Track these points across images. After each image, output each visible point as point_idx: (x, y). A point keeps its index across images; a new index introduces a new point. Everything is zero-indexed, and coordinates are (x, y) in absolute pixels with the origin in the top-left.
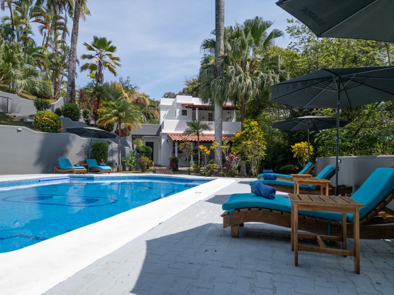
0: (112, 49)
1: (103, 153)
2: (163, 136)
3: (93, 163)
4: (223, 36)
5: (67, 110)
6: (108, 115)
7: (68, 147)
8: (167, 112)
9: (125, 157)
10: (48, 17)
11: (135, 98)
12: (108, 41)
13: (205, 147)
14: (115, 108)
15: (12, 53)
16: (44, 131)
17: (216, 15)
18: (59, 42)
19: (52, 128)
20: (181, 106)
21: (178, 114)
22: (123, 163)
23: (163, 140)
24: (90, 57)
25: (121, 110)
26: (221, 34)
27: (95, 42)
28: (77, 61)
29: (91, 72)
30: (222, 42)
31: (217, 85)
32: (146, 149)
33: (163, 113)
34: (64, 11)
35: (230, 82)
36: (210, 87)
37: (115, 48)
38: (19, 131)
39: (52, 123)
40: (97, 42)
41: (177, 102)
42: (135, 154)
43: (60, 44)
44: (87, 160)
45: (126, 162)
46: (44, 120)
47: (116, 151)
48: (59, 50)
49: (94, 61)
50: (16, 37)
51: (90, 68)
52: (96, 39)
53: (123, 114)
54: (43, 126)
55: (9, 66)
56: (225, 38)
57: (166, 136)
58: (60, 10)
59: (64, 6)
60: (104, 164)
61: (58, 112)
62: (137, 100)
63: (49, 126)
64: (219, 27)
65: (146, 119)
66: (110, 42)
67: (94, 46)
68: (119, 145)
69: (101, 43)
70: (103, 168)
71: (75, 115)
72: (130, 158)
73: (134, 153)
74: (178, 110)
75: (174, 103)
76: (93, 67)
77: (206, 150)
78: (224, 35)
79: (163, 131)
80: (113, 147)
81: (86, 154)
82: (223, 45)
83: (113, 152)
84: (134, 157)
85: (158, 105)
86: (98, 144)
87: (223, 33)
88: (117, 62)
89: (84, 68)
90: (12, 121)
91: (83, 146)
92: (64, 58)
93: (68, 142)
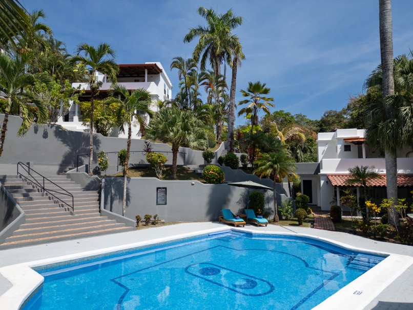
0: (266, 92)
1: (260, 203)
2: (321, 178)
3: (250, 213)
4: (392, 70)
5: (228, 160)
6: (263, 167)
7: (230, 197)
8: (327, 147)
9: (281, 206)
10: (211, 78)
11: (291, 135)
12: (262, 85)
13: (374, 204)
14: (269, 161)
15: (187, 122)
16: (210, 183)
17: (382, 49)
18: (220, 91)
19: (216, 180)
20: (342, 141)
21: (339, 150)
22: (279, 213)
23: (322, 182)
24: (247, 102)
25: (275, 162)
26: (389, 69)
27: (250, 87)
28: (235, 106)
29: (247, 115)
30: (391, 78)
31: (387, 130)
32: (303, 198)
33: (321, 150)
34: (223, 61)
35: (404, 126)
36: (377, 130)
37: (269, 90)
38: (193, 185)
39: (216, 176)
40: (252, 87)
41: (338, 137)
42: (291, 203)
43: (221, 93)
44: (246, 211)
45: (281, 211)
46: (211, 174)
47: (271, 198)
48: (220, 98)
49: (251, 105)
50: (189, 100)
51: (246, 112)
52: (251, 85)
53: (278, 166)
54: (210, 179)
55: (185, 133)
56: (394, 74)
57: (325, 177)
58: (220, 61)
59: (224, 57)
60: (261, 217)
61: (220, 161)
62: (293, 137)
63: (214, 179)
64: (386, 62)
65: (302, 153)
66: (264, 86)
67: (249, 91)
68: (274, 193)
69: (255, 88)
70: (260, 220)
71: (234, 164)
72: (287, 208)
73: (289, 202)
74: (339, 146)
75: (334, 137)
76: (249, 111)
77: (374, 208)
78: (394, 70)
79: (322, 172)
80: (269, 194)
81: (244, 202)
82: (393, 81)
83: (269, 200)
84: (290, 207)
85: (315, 141)
86: (255, 194)
87: (391, 68)
88: (270, 102)
89: (240, 113)
90: (187, 173)
91: (241, 195)
92: (224, 105)
93: (229, 192)
